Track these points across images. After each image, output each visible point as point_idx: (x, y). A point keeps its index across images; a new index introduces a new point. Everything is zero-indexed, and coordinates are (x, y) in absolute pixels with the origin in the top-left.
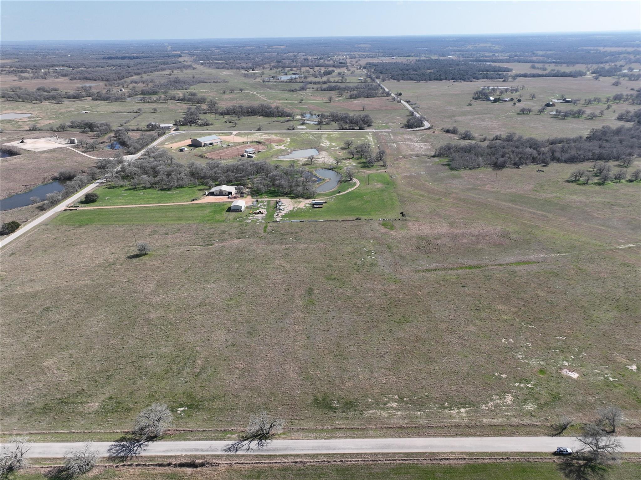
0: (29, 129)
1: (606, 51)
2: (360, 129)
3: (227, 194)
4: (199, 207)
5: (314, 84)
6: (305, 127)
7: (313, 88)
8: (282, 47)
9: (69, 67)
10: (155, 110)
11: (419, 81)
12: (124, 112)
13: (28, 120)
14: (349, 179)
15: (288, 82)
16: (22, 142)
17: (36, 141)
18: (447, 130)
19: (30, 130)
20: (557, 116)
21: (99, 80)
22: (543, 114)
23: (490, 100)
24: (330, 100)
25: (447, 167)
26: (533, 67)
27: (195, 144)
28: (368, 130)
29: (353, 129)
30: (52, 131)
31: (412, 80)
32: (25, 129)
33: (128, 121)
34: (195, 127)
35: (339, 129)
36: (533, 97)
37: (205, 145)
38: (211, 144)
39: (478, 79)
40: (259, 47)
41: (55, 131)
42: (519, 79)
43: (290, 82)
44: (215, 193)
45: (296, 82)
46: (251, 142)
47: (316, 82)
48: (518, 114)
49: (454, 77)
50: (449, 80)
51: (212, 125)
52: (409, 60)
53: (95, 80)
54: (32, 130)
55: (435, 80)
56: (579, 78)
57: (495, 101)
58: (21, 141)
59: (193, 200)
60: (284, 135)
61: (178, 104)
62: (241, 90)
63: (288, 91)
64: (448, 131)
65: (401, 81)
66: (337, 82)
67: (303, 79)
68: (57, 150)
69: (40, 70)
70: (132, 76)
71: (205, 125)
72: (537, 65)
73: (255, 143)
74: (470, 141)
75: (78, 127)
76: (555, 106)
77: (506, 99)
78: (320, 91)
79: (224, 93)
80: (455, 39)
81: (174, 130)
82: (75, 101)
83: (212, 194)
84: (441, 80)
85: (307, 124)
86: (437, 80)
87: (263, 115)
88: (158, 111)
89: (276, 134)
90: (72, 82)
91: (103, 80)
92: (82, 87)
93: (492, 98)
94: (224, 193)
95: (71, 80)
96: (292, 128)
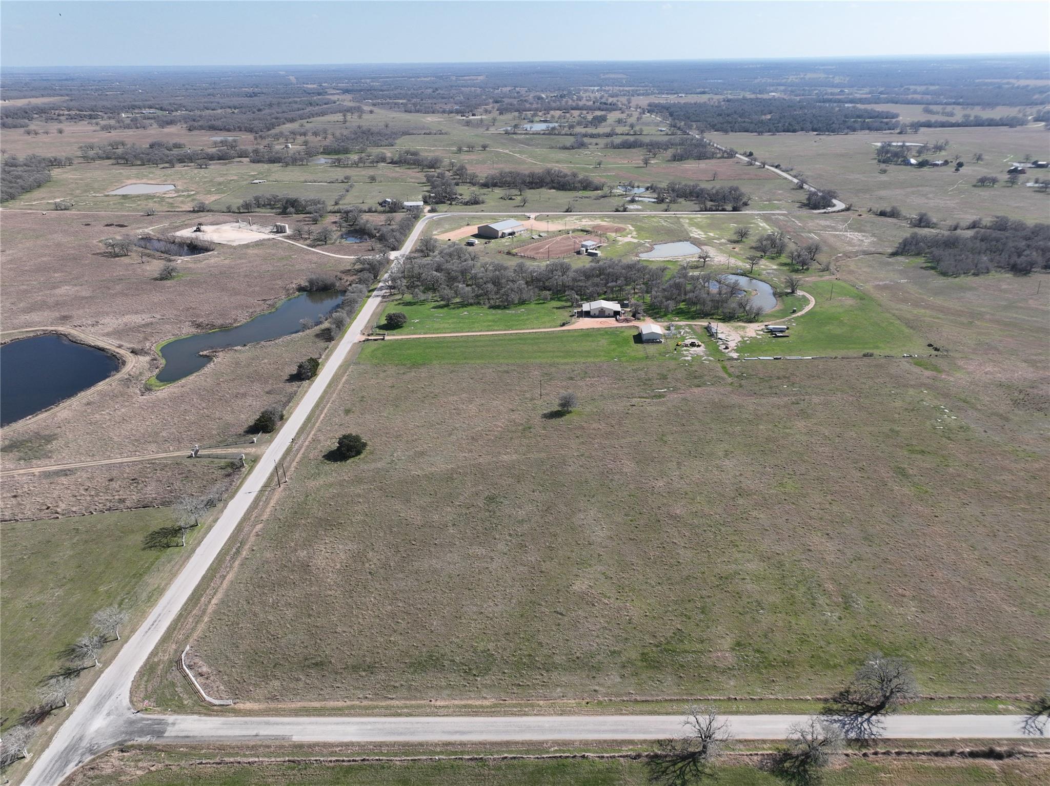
0: (192, 209)
1: (1028, 86)
2: (735, 209)
3: (612, 314)
4: (582, 335)
5: (591, 137)
6: (640, 207)
7: (597, 144)
8: (479, 78)
9: (161, 109)
10: (373, 179)
11: (760, 133)
12: (321, 182)
13: (176, 195)
14: (789, 291)
15: (547, 134)
16: (198, 230)
17: (218, 229)
18: (881, 212)
19: (194, 211)
20: (1044, 190)
21: (235, 130)
22: (1016, 186)
23: (912, 165)
24: (646, 164)
25: (932, 272)
26: (928, 111)
27: (487, 234)
28: (747, 212)
29: (724, 210)
30: (229, 212)
31: (747, 131)
32: (184, 209)
33: (342, 197)
34: (458, 207)
35: (699, 209)
36: (979, 158)
37: (503, 236)
38: (512, 234)
39: (854, 130)
40: (441, 77)
41: (234, 212)
42: (922, 129)
43: (549, 134)
44: (592, 313)
45: (559, 134)
46: (574, 231)
47: (592, 134)
48: (975, 186)
49: (815, 126)
50: (807, 131)
51: (483, 203)
52: (712, 99)
53: (229, 130)
54: (198, 211)
55: (784, 131)
56: (1019, 128)
57: (921, 165)
58: (195, 228)
59: (563, 325)
60: (616, 220)
61: (397, 169)
62: (484, 147)
63: (560, 148)
64: (883, 214)
65: (731, 134)
66: (627, 134)
67: (566, 129)
68: (265, 242)
69: (119, 114)
70: (284, 124)
71: (472, 204)
72: (934, 108)
73: (581, 233)
74: (932, 230)
75: (268, 207)
76: (1025, 173)
77: (937, 162)
78: (610, 147)
79: (460, 150)
80: (758, 66)
81: (430, 211)
82: (226, 164)
83: (587, 314)
84: (794, 131)
85: (638, 201)
86: (788, 131)
87: (554, 188)
88: (378, 179)
89: (602, 218)
90: (192, 133)
91: (240, 130)
92: (222, 142)
93: (913, 161)
94: (607, 314)
95: (189, 130)
96: (622, 209)
